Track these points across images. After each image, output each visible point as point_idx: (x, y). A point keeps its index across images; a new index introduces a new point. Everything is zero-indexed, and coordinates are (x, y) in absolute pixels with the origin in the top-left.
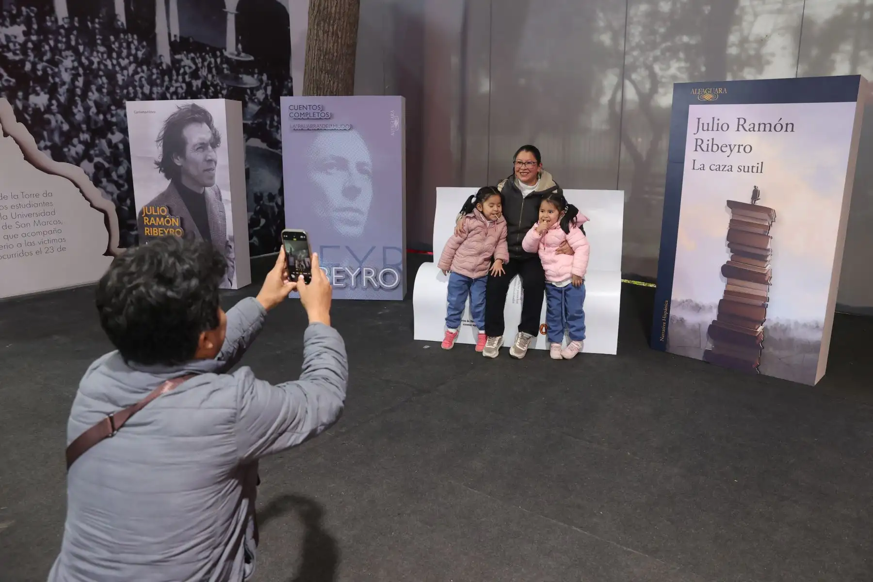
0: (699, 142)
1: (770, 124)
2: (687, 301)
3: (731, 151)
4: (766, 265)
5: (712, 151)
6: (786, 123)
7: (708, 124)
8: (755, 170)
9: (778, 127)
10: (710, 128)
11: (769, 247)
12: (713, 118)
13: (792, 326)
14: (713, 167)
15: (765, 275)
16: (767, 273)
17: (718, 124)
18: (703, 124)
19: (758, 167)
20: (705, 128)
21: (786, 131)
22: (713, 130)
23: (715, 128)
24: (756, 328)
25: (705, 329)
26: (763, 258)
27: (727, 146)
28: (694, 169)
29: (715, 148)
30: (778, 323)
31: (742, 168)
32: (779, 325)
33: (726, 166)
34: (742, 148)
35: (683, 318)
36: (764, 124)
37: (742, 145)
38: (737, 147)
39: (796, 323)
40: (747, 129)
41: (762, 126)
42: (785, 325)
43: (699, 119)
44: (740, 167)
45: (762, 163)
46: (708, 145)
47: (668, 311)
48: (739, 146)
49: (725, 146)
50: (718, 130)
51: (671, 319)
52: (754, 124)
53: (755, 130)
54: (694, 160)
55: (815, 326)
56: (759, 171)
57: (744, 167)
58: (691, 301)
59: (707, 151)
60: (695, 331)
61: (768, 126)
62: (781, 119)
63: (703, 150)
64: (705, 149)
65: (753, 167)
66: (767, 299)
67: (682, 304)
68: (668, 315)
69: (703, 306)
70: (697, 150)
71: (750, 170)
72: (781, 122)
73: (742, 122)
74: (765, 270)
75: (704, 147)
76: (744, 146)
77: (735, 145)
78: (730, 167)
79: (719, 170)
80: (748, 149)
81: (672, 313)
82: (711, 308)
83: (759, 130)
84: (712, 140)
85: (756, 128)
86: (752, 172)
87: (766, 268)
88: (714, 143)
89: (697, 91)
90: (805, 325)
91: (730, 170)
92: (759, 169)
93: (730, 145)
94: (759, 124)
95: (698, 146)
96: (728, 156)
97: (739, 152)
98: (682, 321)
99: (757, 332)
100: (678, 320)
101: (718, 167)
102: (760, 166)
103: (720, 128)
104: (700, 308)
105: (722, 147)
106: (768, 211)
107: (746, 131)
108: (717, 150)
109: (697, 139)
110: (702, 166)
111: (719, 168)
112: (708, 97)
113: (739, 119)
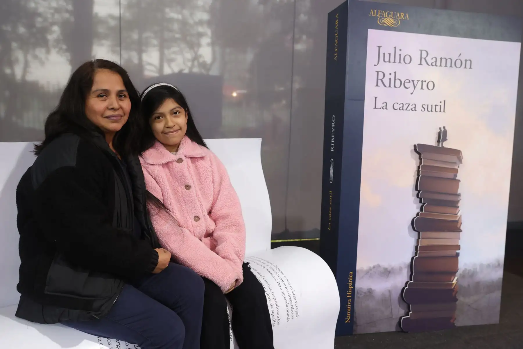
0: (381, 76)
1: (451, 60)
2: (374, 267)
3: (415, 87)
4: (457, 212)
5: (395, 86)
6: (465, 59)
7: (390, 54)
8: (438, 108)
9: (458, 63)
10: (392, 60)
11: (459, 192)
12: (395, 48)
13: (478, 270)
14: (396, 106)
15: (457, 222)
16: (458, 220)
17: (400, 55)
18: (384, 54)
19: (440, 106)
20: (387, 59)
21: (465, 67)
22: (395, 62)
23: (397, 60)
24: (452, 281)
25: (396, 295)
26: (454, 204)
27: (410, 82)
28: (375, 108)
29: (398, 83)
30: (466, 269)
31: (426, 107)
32: (467, 272)
33: (409, 104)
34: (425, 84)
35: (371, 289)
36: (445, 58)
37: (425, 81)
38: (420, 83)
39: (481, 265)
40: (430, 64)
41: (444, 61)
42: (472, 270)
43: (379, 47)
44: (424, 106)
45: (445, 101)
46: (390, 79)
47: (354, 284)
48: (422, 82)
49: (408, 81)
50: (400, 62)
51: (358, 293)
52: (436, 58)
53: (437, 64)
54: (376, 98)
55: (497, 264)
56: (442, 110)
57: (428, 105)
58: (379, 266)
59: (390, 86)
60: (385, 300)
61: (449, 61)
62: (460, 54)
63: (385, 86)
64: (387, 84)
65: (436, 106)
66: (458, 247)
67: (369, 273)
68: (353, 290)
69: (392, 269)
70: (379, 85)
71: (434, 109)
72: (460, 58)
73: (424, 54)
74: (457, 216)
75: (386, 81)
76: (427, 82)
77: (418, 81)
78: (414, 106)
79: (403, 109)
80: (431, 86)
81: (358, 285)
82: (401, 269)
83: (441, 66)
84: (394, 74)
85: (438, 63)
86: (436, 111)
87: (458, 215)
88: (396, 78)
89: (377, 14)
90: (489, 266)
91: (413, 109)
92: (442, 108)
93: (413, 81)
94: (441, 59)
95: (379, 81)
96: (412, 94)
97: (422, 88)
98: (370, 292)
99: (452, 284)
100: (365, 293)
101: (401, 105)
102: (442, 104)
103: (402, 61)
104: (390, 272)
105: (405, 82)
106: (457, 153)
107: (428, 65)
108: (400, 86)
109: (378, 72)
110: (385, 104)
111: (403, 107)
112: (389, 21)
113: (421, 51)
